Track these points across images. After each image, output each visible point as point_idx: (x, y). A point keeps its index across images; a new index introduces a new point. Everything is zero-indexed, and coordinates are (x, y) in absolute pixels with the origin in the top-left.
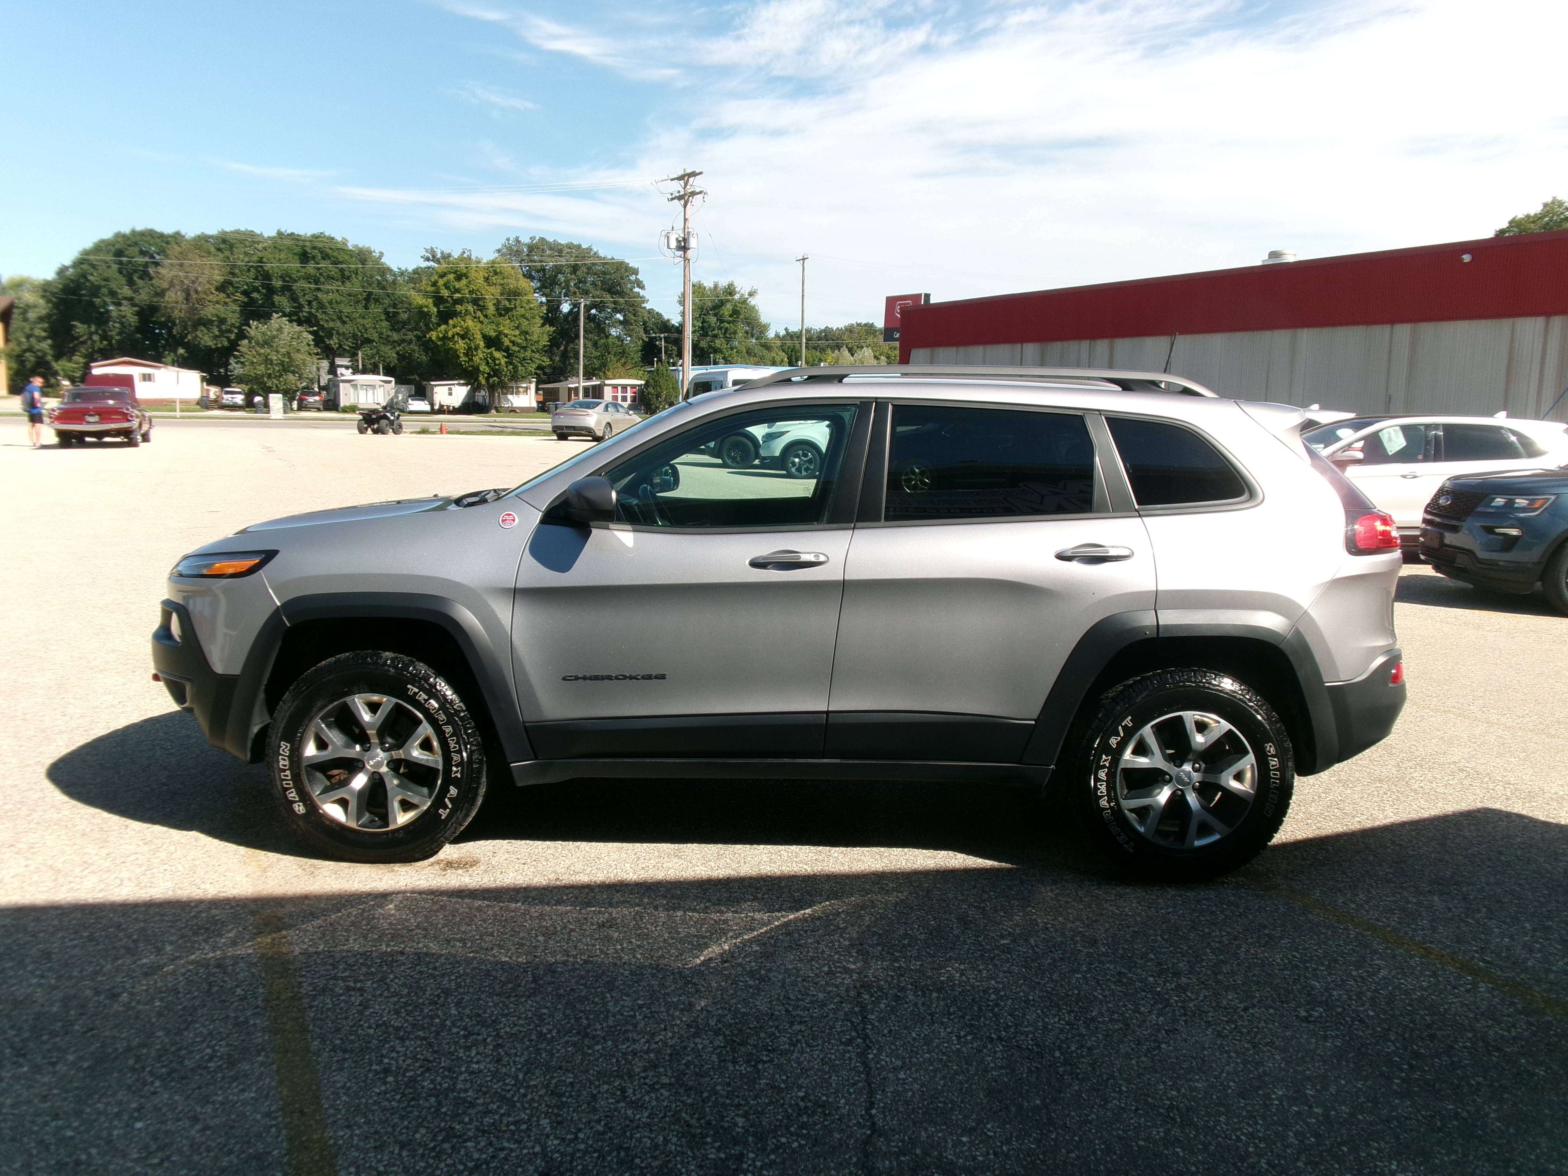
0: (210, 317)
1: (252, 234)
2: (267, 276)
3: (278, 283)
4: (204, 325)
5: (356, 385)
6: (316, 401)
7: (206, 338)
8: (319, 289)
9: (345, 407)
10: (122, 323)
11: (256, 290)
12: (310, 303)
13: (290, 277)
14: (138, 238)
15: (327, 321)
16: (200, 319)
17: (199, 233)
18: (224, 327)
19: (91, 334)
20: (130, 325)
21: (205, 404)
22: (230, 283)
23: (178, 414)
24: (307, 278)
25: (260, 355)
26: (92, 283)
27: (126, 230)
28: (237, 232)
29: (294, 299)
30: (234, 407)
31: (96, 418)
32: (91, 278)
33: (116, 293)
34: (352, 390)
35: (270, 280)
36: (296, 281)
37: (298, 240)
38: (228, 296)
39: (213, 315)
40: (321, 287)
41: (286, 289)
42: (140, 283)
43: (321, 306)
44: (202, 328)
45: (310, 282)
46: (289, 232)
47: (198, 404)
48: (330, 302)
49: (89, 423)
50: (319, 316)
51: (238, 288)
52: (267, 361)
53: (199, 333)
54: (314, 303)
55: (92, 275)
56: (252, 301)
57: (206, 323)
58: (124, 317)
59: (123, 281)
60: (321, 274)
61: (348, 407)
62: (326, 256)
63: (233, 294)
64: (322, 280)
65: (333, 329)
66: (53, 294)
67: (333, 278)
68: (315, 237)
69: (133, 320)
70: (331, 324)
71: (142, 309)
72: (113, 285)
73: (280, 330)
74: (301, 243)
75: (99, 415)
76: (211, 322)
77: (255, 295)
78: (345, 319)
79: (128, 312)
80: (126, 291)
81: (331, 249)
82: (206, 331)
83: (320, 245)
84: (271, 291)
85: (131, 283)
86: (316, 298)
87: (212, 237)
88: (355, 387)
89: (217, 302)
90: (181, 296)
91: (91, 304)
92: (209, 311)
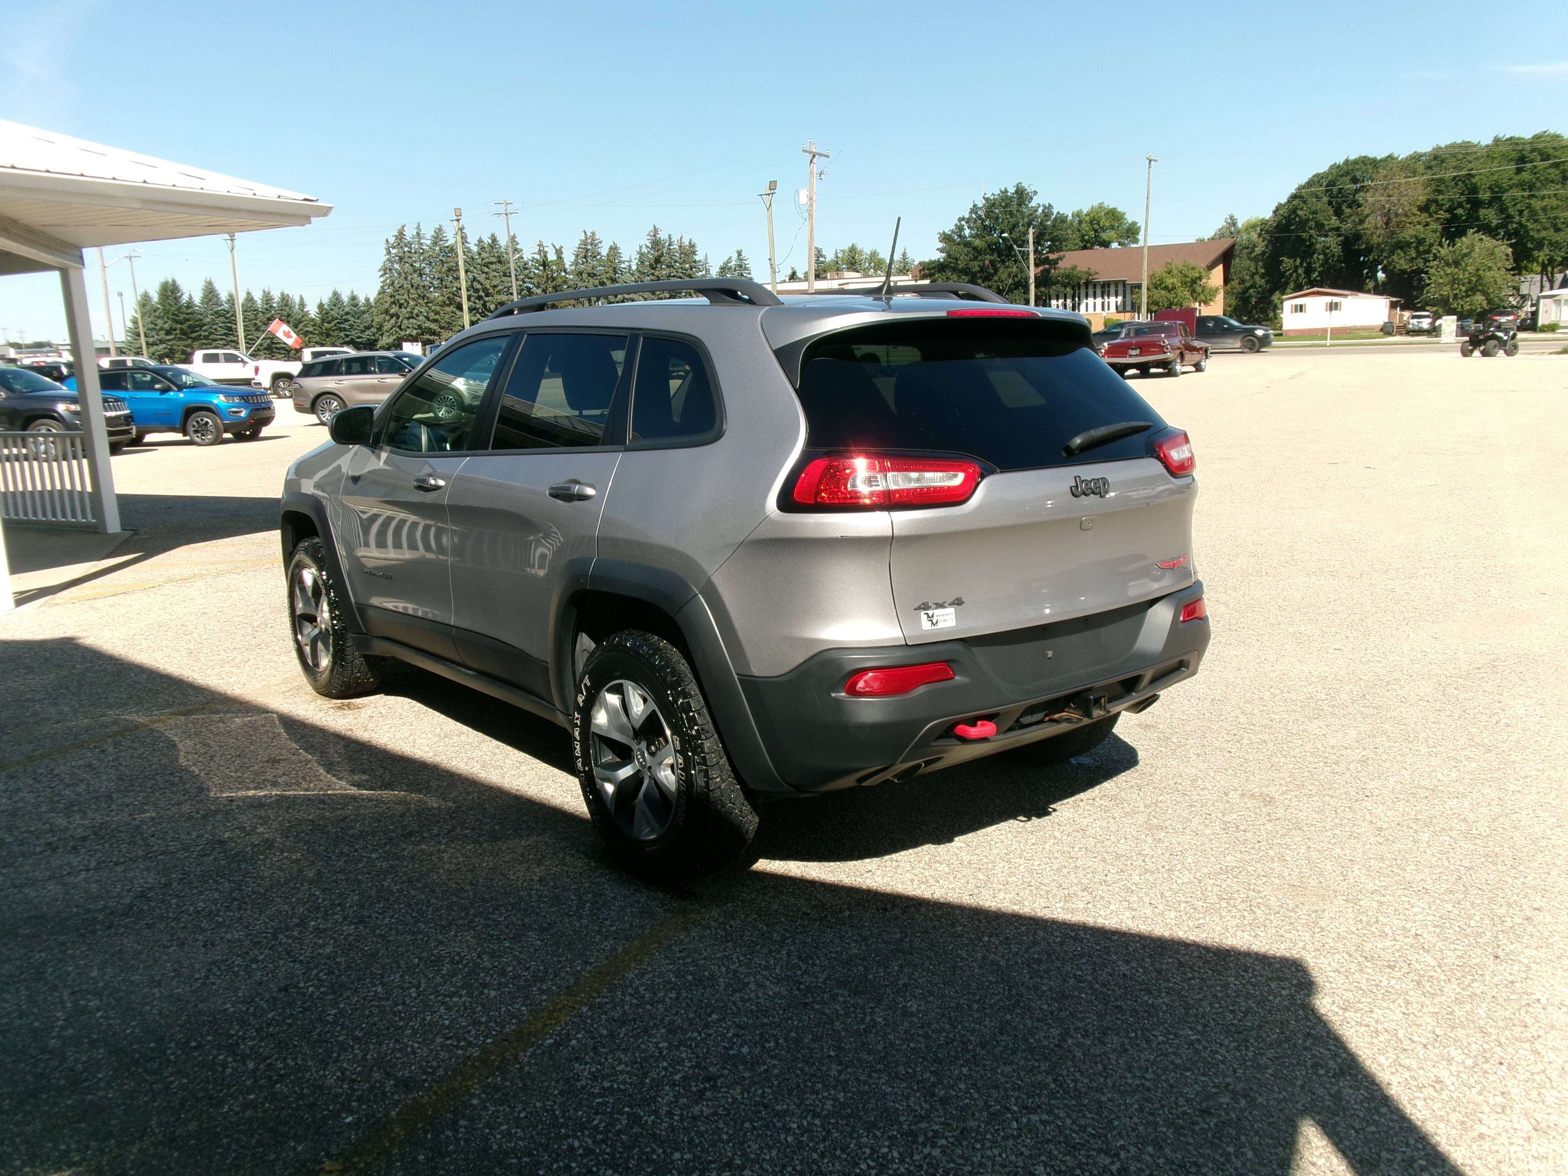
0: (1408, 238)
1: (1466, 145)
2: (1474, 189)
3: (1485, 196)
4: (1402, 248)
5: (1560, 300)
6: (1509, 321)
7: (1402, 261)
8: (1532, 196)
9: (1543, 326)
10: (1325, 255)
11: (1460, 205)
12: (1521, 212)
13: (1500, 188)
14: (1350, 167)
15: (1538, 231)
16: (1399, 242)
17: (1411, 152)
18: (1421, 248)
19: (1296, 268)
20: (1333, 255)
21: (1387, 330)
22: (1436, 201)
23: (1328, 342)
24: (1521, 185)
25: (1447, 275)
26: (1300, 217)
27: (1340, 160)
28: (1453, 146)
29: (1503, 210)
30: (1419, 332)
31: (1138, 352)
32: (1300, 213)
33: (1323, 225)
34: (1554, 307)
35: (1477, 193)
36: (1507, 191)
37: (1517, 144)
38: (1431, 216)
39: (1411, 237)
40: (1537, 193)
41: (1496, 200)
42: (1347, 211)
43: (1533, 213)
44: (1399, 251)
45: (1524, 190)
46: (1508, 136)
47: (1382, 330)
48: (1544, 209)
49: (1131, 356)
50: (1530, 226)
51: (1443, 205)
52: (1454, 281)
53: (1395, 257)
54: (1526, 212)
55: (1302, 209)
56: (1455, 218)
57: (1403, 246)
58: (1328, 248)
59: (1331, 211)
60: (1537, 179)
61: (1546, 326)
62: (1545, 157)
63: (1436, 213)
64: (1538, 184)
65: (1544, 238)
66: (1267, 232)
67: (1552, 182)
68: (1537, 137)
69: (1337, 250)
70: (1543, 234)
71: (1347, 238)
72: (1320, 217)
73: (1472, 248)
74: (1520, 147)
75: (1140, 348)
76: (1409, 244)
77: (1460, 211)
78: (1560, 226)
79: (1332, 243)
80: (1334, 221)
81: (1554, 148)
82: (1402, 254)
83: (1540, 146)
84: (1476, 204)
85: (1338, 213)
86: (1529, 206)
87: (1424, 154)
88: (1558, 302)
89: (1419, 223)
90: (1380, 221)
91: (1300, 239)
92: (1408, 234)
